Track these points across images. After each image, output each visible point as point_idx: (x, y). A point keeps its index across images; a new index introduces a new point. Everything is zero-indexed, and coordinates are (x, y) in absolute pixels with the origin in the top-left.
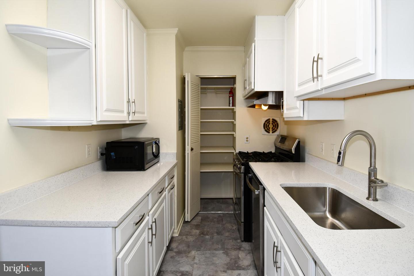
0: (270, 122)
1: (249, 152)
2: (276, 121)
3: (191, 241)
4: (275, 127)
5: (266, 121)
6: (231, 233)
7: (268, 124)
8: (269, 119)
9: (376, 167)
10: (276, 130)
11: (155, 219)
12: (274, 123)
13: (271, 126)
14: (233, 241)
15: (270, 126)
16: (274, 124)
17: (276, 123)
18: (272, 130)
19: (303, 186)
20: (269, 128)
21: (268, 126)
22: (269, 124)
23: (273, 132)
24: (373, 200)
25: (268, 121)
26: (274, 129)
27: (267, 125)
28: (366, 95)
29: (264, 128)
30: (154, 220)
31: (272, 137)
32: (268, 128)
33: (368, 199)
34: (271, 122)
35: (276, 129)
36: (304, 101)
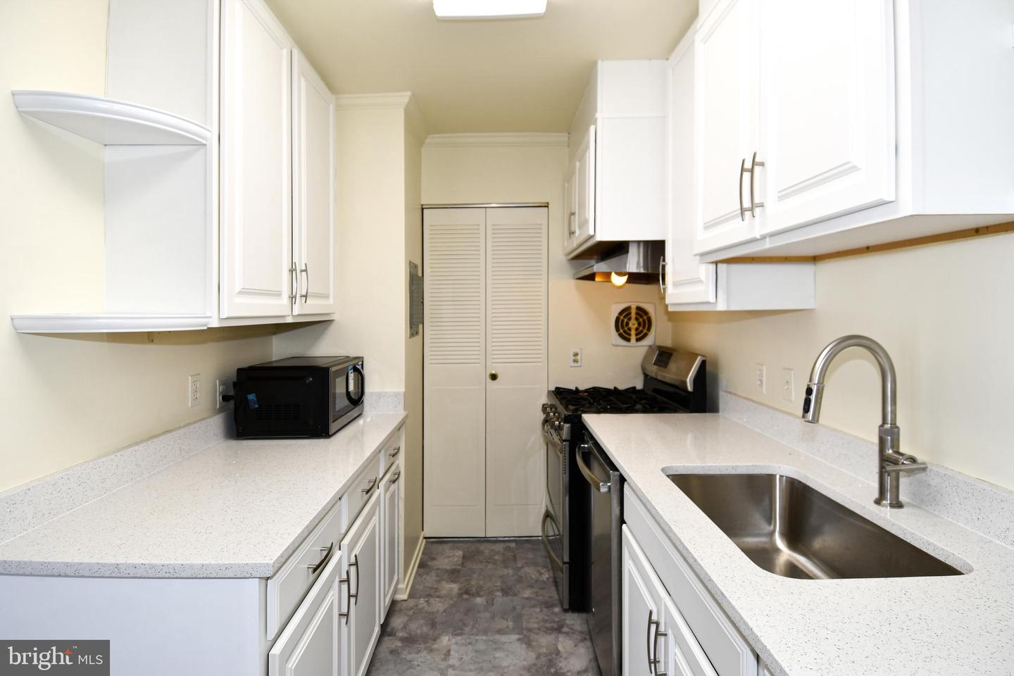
0: (630, 313)
1: (582, 388)
2: (646, 313)
3: (438, 611)
4: (644, 327)
5: (621, 313)
6: (538, 590)
7: (626, 320)
8: (628, 308)
9: (898, 424)
10: (646, 335)
11: (356, 556)
12: (642, 317)
13: (634, 324)
14: (542, 611)
15: (631, 325)
16: (641, 320)
17: (645, 318)
18: (636, 335)
19: (717, 472)
20: (630, 329)
21: (627, 324)
22: (630, 319)
23: (638, 340)
24: (892, 506)
25: (626, 312)
26: (642, 331)
27: (623, 321)
28: (868, 250)
29: (617, 329)
30: (353, 560)
31: (637, 351)
32: (626, 329)
33: (878, 502)
34: (633, 315)
35: (645, 331)
36: (716, 265)
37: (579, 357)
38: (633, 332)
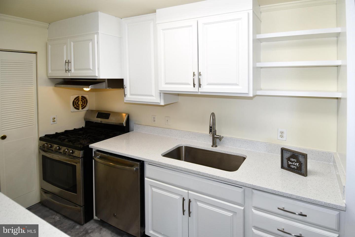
0: (79, 99)
1: (59, 131)
2: (85, 98)
4: (85, 103)
5: (75, 99)
7: (77, 102)
8: (78, 97)
12: (84, 100)
13: (80, 103)
15: (79, 103)
16: (83, 101)
17: (85, 100)
18: (82, 107)
20: (79, 105)
21: (78, 103)
22: (79, 101)
23: (82, 109)
25: (77, 99)
26: (84, 105)
27: (76, 102)
29: (74, 105)
31: (82, 113)
32: (77, 105)
34: (80, 99)
35: (85, 105)
37: (55, 120)
38: (80, 106)
